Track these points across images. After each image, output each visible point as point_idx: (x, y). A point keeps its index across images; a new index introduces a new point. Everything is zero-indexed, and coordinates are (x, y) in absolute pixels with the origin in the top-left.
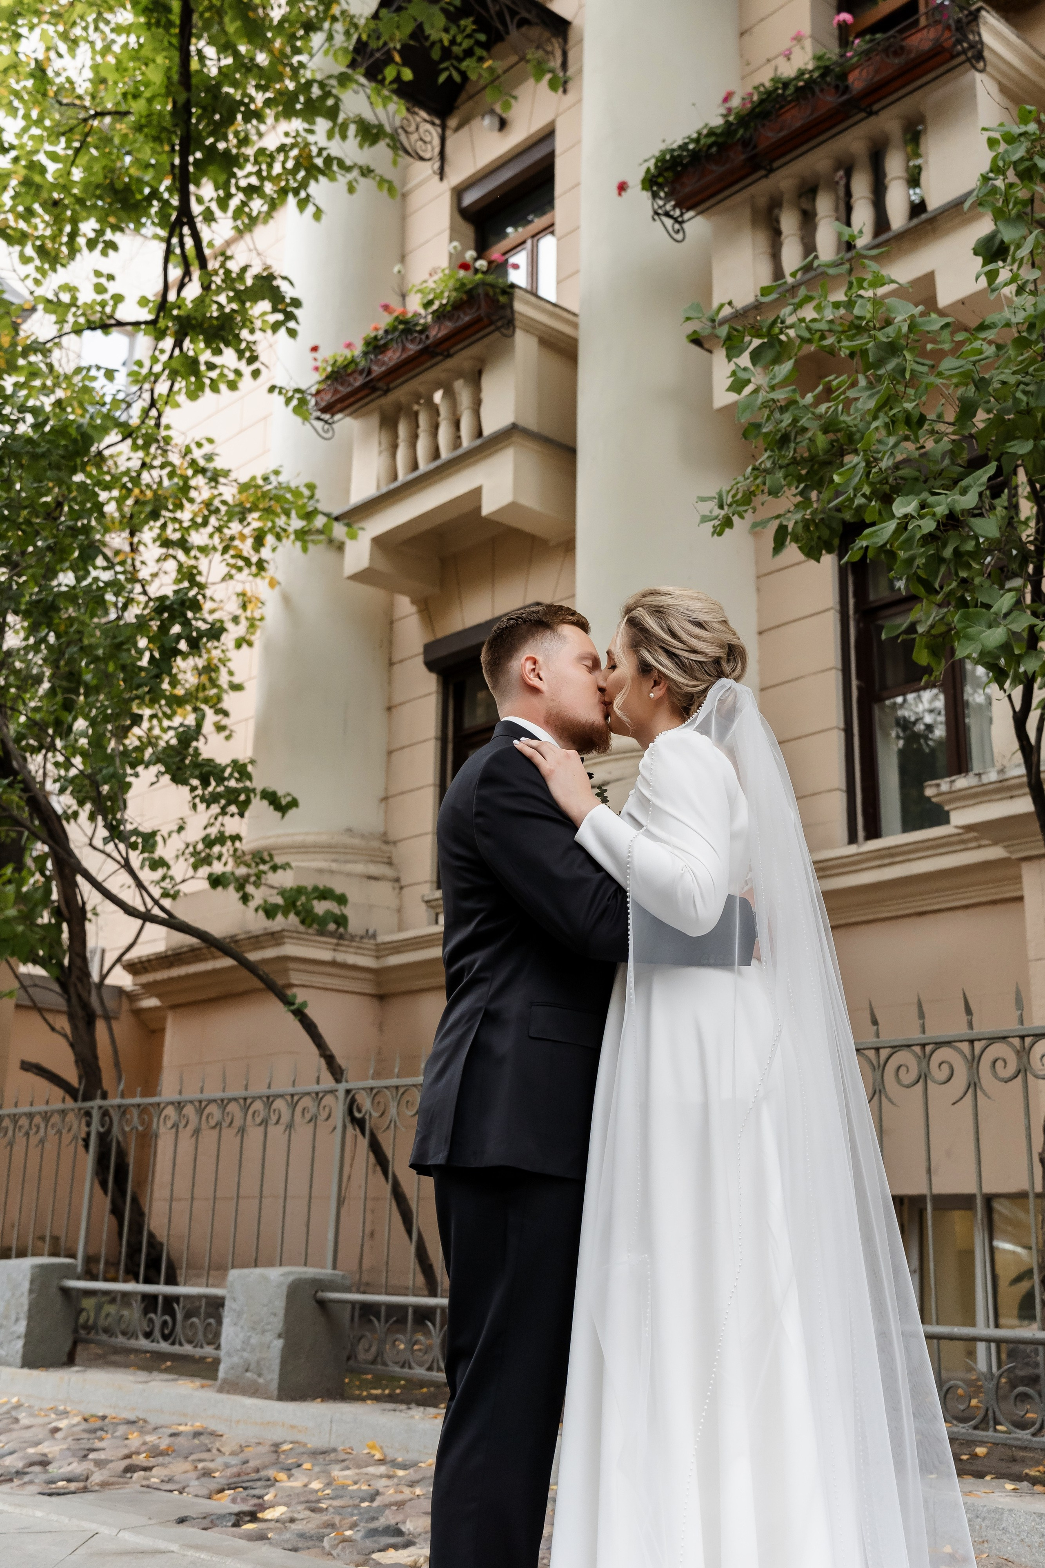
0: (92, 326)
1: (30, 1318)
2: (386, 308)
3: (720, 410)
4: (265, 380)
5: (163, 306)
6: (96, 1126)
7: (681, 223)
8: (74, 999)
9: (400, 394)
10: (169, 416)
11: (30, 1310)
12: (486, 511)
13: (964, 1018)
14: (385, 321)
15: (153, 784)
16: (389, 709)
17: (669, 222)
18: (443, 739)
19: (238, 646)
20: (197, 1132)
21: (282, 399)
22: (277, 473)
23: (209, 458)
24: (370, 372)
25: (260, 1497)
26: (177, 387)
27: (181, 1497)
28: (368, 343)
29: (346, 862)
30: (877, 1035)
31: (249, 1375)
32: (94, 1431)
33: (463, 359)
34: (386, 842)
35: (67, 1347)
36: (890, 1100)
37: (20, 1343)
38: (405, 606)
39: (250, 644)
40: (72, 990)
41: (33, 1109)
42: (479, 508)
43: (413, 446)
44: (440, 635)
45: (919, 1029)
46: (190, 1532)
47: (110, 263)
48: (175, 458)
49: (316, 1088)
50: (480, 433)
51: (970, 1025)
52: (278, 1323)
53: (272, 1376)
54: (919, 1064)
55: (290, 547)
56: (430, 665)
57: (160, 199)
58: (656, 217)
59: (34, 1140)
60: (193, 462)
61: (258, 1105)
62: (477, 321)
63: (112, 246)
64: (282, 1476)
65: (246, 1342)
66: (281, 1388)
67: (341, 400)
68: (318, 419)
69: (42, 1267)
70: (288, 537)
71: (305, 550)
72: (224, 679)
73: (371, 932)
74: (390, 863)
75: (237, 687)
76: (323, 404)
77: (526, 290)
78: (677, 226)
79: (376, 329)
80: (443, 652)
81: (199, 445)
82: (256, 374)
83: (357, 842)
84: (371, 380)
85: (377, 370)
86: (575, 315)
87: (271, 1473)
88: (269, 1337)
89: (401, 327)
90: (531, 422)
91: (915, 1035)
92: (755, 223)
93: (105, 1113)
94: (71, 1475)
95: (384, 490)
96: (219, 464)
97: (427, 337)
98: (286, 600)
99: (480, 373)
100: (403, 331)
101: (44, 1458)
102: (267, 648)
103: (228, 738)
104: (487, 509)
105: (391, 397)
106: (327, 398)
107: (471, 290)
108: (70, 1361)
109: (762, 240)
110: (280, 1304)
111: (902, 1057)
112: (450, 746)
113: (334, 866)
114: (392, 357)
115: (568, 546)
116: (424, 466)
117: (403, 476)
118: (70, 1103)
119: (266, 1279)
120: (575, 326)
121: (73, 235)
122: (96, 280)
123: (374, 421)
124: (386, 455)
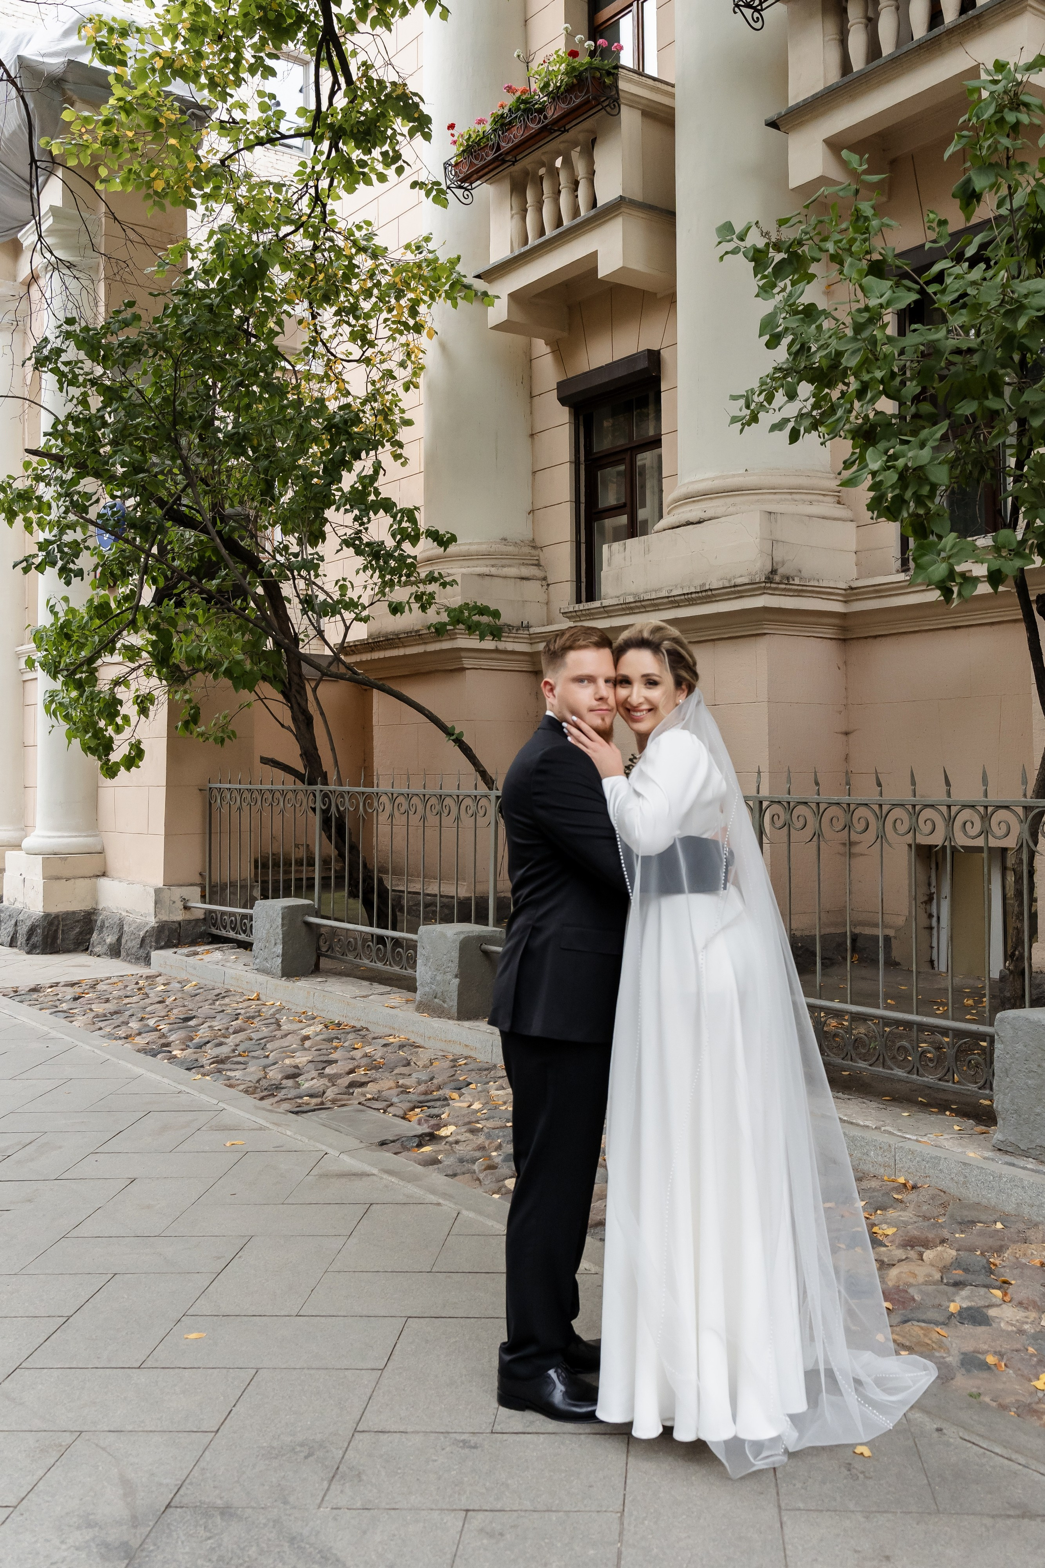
0: (261, 142)
1: (284, 943)
2: (510, 89)
3: (793, 190)
4: (409, 175)
5: (318, 116)
6: (319, 805)
7: (758, 11)
8: (295, 706)
9: (526, 163)
10: (331, 205)
11: (283, 938)
12: (601, 274)
13: (945, 788)
14: (510, 100)
15: (338, 551)
16: (532, 435)
17: (748, 12)
18: (576, 463)
19: (407, 389)
20: (392, 816)
21: (423, 192)
22: (427, 239)
23: (369, 237)
24: (499, 148)
25: (438, 1116)
26: (335, 183)
27: (383, 1116)
28: (495, 122)
29: (503, 566)
30: (881, 794)
31: (436, 1000)
32: (330, 1040)
33: (577, 132)
34: (535, 547)
35: (313, 962)
36: (889, 844)
37: (280, 960)
38: (541, 347)
39: (416, 387)
40: (293, 700)
41: (274, 787)
42: (595, 270)
43: (540, 210)
44: (571, 375)
45: (911, 793)
46: (387, 1156)
47: (270, 85)
48: (340, 242)
49: (475, 792)
50: (594, 204)
51: (949, 794)
52: (454, 967)
53: (452, 1003)
54: (910, 819)
55: (441, 305)
56: (563, 401)
57: (308, 22)
58: (737, 10)
59: (277, 810)
60: (355, 243)
61: (433, 800)
62: (587, 102)
63: (270, 72)
64: (455, 1095)
65: (434, 978)
66: (459, 1012)
67: (477, 171)
68: (460, 187)
69: (289, 908)
70: (440, 296)
71: (455, 306)
72: (396, 417)
73: (525, 623)
74: (538, 565)
75: (408, 423)
76: (462, 176)
77: (629, 70)
78: (756, 15)
79: (502, 106)
80: (574, 390)
81: (359, 228)
82: (400, 171)
83: (511, 549)
84: (501, 155)
85: (505, 146)
86: (673, 86)
87: (446, 1092)
88: (449, 976)
89: (522, 106)
90: (637, 194)
91: (908, 798)
92: (825, 12)
93: (325, 795)
94: (312, 1092)
95: (516, 253)
96: (378, 241)
97: (545, 117)
98: (443, 347)
99: (594, 141)
100: (524, 110)
101: (297, 1071)
102: (430, 387)
103: (403, 464)
104: (604, 270)
105: (518, 167)
106: (465, 170)
107: (581, 73)
108: (315, 970)
109: (831, 28)
110: (455, 954)
111: (898, 812)
112: (582, 467)
113: (493, 571)
114: (517, 134)
115: (672, 299)
116: (549, 233)
117: (532, 242)
118: (300, 786)
119: (443, 935)
120: (672, 96)
121: (237, 62)
122: (259, 100)
123: (506, 186)
124: (517, 218)
